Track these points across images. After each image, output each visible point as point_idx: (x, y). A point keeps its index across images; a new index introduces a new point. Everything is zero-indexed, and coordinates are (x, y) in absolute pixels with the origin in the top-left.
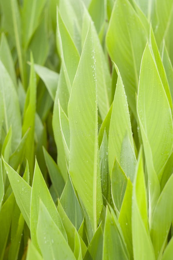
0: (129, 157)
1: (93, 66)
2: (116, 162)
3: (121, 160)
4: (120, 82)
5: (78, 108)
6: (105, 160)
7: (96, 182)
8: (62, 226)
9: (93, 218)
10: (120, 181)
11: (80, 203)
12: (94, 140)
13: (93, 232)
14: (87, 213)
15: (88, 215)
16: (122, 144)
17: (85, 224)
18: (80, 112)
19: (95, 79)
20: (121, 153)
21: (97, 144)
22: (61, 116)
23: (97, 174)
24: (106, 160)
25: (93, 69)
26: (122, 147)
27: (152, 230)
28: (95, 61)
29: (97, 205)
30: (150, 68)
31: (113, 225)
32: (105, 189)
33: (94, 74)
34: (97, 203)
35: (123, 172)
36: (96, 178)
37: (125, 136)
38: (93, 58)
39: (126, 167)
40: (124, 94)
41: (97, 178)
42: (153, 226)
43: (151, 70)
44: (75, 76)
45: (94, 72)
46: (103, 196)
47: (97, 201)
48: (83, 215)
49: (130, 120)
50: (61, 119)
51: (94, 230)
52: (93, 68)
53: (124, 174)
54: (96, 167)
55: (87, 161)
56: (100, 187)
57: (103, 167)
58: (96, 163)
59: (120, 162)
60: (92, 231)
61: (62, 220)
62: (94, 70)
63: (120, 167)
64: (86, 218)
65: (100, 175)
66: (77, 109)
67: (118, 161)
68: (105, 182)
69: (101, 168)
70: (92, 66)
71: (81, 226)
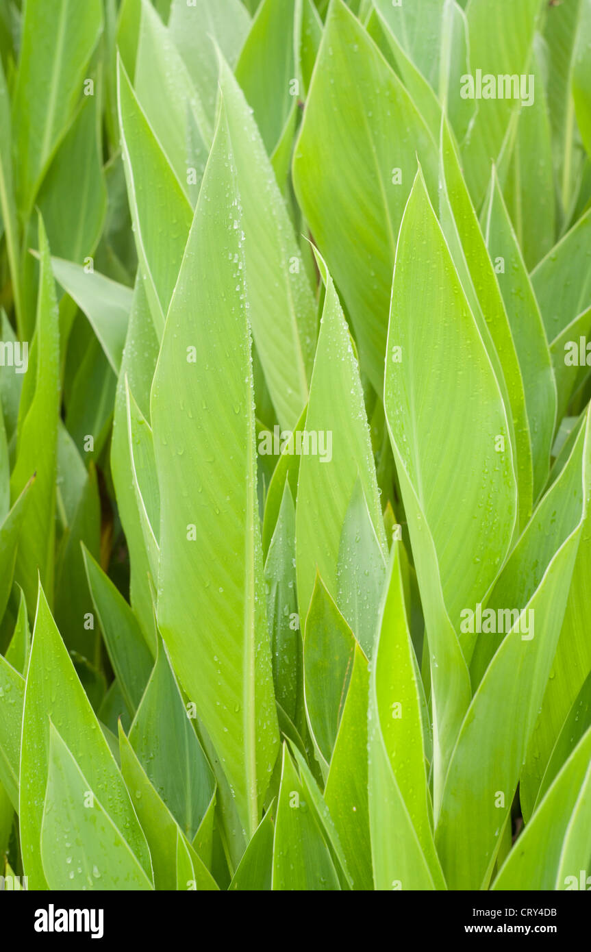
0: (368, 575)
1: (236, 255)
2: (319, 592)
3: (338, 584)
4: (334, 311)
5: (183, 405)
6: (287, 587)
7: (252, 662)
8: (134, 820)
9: (243, 790)
10: (337, 658)
11: (200, 737)
12: (243, 515)
13: (246, 839)
14: (223, 775)
15: (227, 781)
16: (342, 529)
17: (218, 810)
18: (193, 418)
19: (242, 302)
20: (339, 559)
21: (253, 529)
22: (133, 435)
23: (256, 633)
24: (291, 586)
25: (237, 265)
26: (341, 540)
27: (443, 828)
28: (243, 239)
29: (257, 744)
30: (428, 262)
31: (307, 813)
32: (288, 687)
33: (241, 283)
34: (257, 737)
35: (345, 628)
36: (252, 650)
37: (354, 500)
38: (235, 227)
39: (357, 611)
40: (349, 354)
41: (256, 646)
42: (444, 814)
43: (435, 266)
44: (174, 291)
45: (239, 277)
46: (279, 712)
47: (258, 728)
48: (211, 778)
49: (370, 445)
50: (136, 444)
51: (248, 833)
52: (235, 261)
53: (351, 635)
54: (253, 610)
55: (221, 590)
56: (269, 679)
57: (280, 612)
58: (253, 594)
59: (338, 591)
60: (243, 835)
61: (133, 796)
62: (240, 268)
63: (334, 610)
64: (223, 792)
65: (269, 640)
66: (182, 408)
67: (328, 588)
68: (287, 662)
69: (276, 616)
70: (230, 254)
71: (205, 817)
